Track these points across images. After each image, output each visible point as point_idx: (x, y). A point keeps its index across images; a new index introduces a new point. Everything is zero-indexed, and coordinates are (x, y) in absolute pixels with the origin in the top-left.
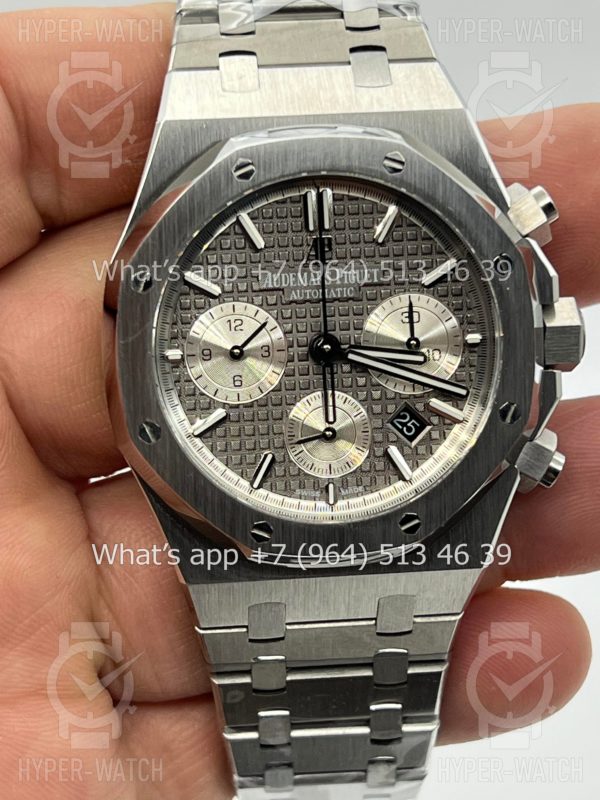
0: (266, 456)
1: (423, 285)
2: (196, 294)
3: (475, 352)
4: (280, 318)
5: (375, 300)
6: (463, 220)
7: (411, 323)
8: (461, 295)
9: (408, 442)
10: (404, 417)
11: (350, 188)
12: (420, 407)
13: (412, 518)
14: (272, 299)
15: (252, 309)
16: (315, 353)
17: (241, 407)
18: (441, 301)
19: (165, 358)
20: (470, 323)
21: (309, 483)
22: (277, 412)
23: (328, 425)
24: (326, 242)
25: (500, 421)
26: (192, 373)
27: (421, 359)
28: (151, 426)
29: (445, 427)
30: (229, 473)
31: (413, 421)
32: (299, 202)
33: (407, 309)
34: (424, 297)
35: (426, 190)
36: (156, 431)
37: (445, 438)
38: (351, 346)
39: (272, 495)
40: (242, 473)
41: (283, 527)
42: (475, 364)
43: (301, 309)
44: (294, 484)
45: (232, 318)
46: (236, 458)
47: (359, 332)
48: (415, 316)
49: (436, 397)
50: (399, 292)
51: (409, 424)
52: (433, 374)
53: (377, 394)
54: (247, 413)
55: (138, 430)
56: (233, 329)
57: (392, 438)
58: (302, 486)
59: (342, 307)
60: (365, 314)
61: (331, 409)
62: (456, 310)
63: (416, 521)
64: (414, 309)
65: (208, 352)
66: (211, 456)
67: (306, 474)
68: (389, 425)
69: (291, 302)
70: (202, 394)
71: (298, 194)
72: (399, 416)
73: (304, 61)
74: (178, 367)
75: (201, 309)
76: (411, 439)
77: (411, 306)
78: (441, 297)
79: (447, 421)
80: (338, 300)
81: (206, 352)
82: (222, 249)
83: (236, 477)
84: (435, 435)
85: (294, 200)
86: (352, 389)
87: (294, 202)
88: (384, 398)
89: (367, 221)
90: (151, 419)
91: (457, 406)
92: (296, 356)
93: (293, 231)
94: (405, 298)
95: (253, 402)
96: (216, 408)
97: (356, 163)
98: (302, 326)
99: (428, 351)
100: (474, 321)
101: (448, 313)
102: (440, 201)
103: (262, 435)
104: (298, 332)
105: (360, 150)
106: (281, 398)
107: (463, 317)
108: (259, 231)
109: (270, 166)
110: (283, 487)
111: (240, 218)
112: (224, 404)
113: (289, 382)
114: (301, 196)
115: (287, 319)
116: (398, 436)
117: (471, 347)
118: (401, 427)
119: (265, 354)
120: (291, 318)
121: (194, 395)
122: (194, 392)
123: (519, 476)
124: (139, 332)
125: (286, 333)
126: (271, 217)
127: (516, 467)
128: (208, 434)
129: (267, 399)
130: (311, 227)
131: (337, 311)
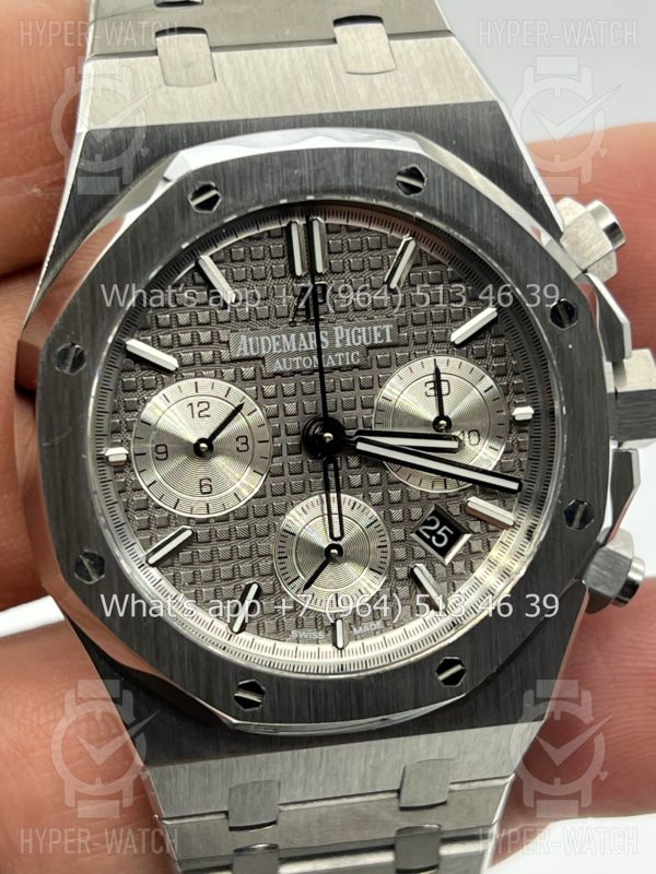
0: (249, 587)
1: (453, 343)
2: (143, 370)
3: (526, 431)
4: (260, 398)
5: (389, 366)
6: (506, 255)
7: (439, 396)
8: (504, 355)
9: (440, 558)
10: (432, 523)
11: (348, 216)
12: (455, 510)
13: (452, 663)
14: (248, 371)
15: (221, 386)
16: (309, 444)
17: (212, 521)
18: (478, 365)
19: (103, 459)
20: (517, 393)
21: (309, 620)
22: (261, 524)
23: (331, 542)
24: (320, 291)
25: (567, 526)
26: (143, 479)
27: (454, 445)
28: (91, 557)
29: (491, 535)
30: (199, 612)
32: (280, 237)
33: (432, 378)
34: (455, 361)
35: (456, 217)
36: (98, 564)
37: (490, 550)
38: (360, 432)
39: (259, 640)
41: (278, 685)
42: (526, 447)
43: (289, 387)
44: (290, 622)
45: (195, 401)
46: (207, 592)
47: (370, 410)
48: (444, 385)
49: (476, 495)
50: (420, 355)
51: (440, 533)
52: (471, 464)
53: (395, 494)
54: (222, 528)
55: (73, 563)
56: (196, 415)
57: (419, 552)
58: (299, 625)
59: (345, 378)
60: (376, 386)
61: (335, 518)
62: (498, 375)
63: (458, 668)
64: (443, 377)
65: (166, 447)
66: (173, 591)
68: (414, 536)
69: (276, 374)
70: (159, 507)
71: (278, 226)
72: (426, 523)
74: (122, 472)
75: (151, 389)
76: (444, 552)
77: (437, 372)
78: (478, 358)
79: (491, 528)
80: (339, 368)
81: (161, 449)
83: (208, 618)
84: (476, 546)
85: (273, 234)
86: (364, 490)
87: (274, 238)
88: (405, 500)
89: (374, 259)
90: (90, 547)
91: (504, 505)
92: (284, 447)
93: (274, 278)
94: (429, 362)
95: (227, 514)
96: (177, 525)
97: (358, 182)
98: (291, 408)
99: (463, 432)
100: (524, 389)
101: (488, 381)
102: (476, 230)
103: (242, 558)
104: (286, 415)
105: (363, 164)
106: (267, 507)
107: (508, 385)
108: (227, 279)
109: (241, 190)
110: (274, 628)
111: (200, 262)
112: (189, 518)
113: (277, 482)
114: (282, 228)
115: (270, 397)
116: (426, 551)
117: (521, 425)
118: (428, 537)
119: (241, 447)
120: (275, 396)
121: (147, 508)
122: (146, 505)
123: (586, 593)
124: (69, 430)
125: (268, 418)
126: (243, 260)
127: (583, 582)
128: (168, 562)
129: (247, 509)
130: (299, 271)
131: (337, 384)
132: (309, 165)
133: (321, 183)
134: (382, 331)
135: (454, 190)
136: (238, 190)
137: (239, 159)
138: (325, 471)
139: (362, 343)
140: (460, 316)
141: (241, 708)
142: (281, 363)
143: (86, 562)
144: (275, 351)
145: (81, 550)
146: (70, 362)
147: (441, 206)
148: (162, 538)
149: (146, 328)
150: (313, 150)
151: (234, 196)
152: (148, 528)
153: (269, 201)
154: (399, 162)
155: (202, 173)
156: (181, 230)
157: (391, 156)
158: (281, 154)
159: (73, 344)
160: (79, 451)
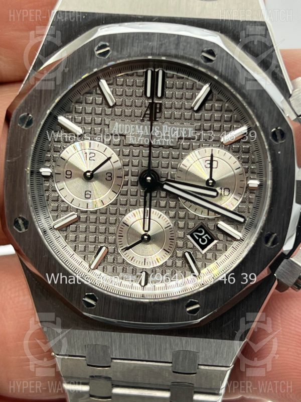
0: (101, 248)
1: (222, 143)
2: (65, 132)
3: (254, 193)
4: (121, 154)
6: (253, 101)
7: (211, 168)
8: (249, 152)
9: (200, 250)
10: (201, 232)
11: (178, 71)
12: (211, 226)
13: (195, 303)
15: (102, 146)
16: (142, 181)
17: (89, 212)
18: (234, 156)
19: (39, 173)
20: (253, 173)
21: (129, 269)
22: (112, 219)
24: (158, 106)
25: (263, 244)
26: (58, 186)
27: (214, 194)
28: (23, 219)
29: (228, 242)
30: (76, 256)
31: (207, 235)
32: (142, 76)
33: (209, 158)
34: (223, 151)
35: (229, 77)
36: (26, 223)
37: (226, 250)
38: (167, 180)
40: (85, 257)
41: (105, 299)
42: (253, 201)
43: (136, 151)
44: (120, 268)
45: (88, 152)
46: (81, 247)
47: (175, 170)
48: (215, 164)
49: (223, 221)
50: (205, 146)
51: (204, 237)
52: (222, 205)
53: (182, 214)
54: (93, 217)
55: (13, 222)
56: (88, 159)
57: (189, 244)
58: (124, 270)
59: (165, 153)
60: (180, 159)
61: (147, 221)
62: (245, 162)
63: (198, 306)
64: (214, 159)
65: (70, 173)
66: (64, 244)
67: (128, 264)
68: (189, 237)
69: (130, 145)
70: (63, 201)
71: (142, 71)
72: (197, 231)
74: (48, 181)
76: (203, 247)
77: (212, 156)
78: (235, 152)
79: (229, 239)
81: (69, 173)
82: (86, 103)
83: (80, 260)
84: (220, 246)
85: (139, 74)
86: (166, 209)
87: (139, 76)
88: (187, 218)
89: (188, 94)
90: (23, 215)
91: (237, 229)
92: (130, 182)
93: (136, 96)
94: (209, 150)
95: (96, 210)
96: (71, 212)
97: (181, 53)
98: (136, 162)
99: (221, 189)
100: (256, 171)
101: (238, 164)
102: (238, 86)
103: (101, 233)
104: (133, 166)
105: (185, 44)
106: (116, 210)
107: (248, 168)
108: (113, 93)
109: (121, 49)
110: (112, 270)
111: (100, 84)
112: (77, 209)
113: (123, 199)
114: (144, 72)
115: (126, 156)
116: (194, 245)
117: (251, 190)
118: (197, 238)
119: (108, 178)
120: (128, 156)
121: (57, 201)
122: (57, 199)
123: (276, 281)
124: (21, 156)
125: (123, 166)
126: (122, 85)
127: (275, 275)
128: (64, 229)
129: (107, 209)
130: (149, 95)
131: (161, 154)
132: (157, 41)
133: (162, 50)
135: (230, 63)
136: (120, 49)
137: (123, 34)
138: (145, 196)
140: (229, 129)
141: (85, 306)
143: (20, 222)
145: (18, 215)
146: (26, 123)
147: (222, 71)
148: (63, 216)
149: (70, 112)
150: (161, 34)
151: (118, 52)
152: (57, 210)
153: (135, 56)
154: (204, 46)
155: (103, 38)
156: (88, 65)
157: (200, 42)
158: (144, 34)
159: (28, 114)
160: (24, 167)
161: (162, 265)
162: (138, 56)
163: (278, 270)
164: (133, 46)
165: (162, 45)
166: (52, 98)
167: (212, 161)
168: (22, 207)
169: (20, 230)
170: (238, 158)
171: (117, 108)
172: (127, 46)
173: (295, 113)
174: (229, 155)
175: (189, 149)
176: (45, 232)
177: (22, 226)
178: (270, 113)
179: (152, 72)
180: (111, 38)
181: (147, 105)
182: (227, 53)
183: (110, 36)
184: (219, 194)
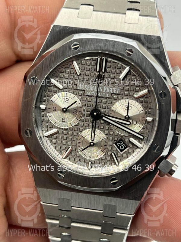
0: (69, 148)
1: (134, 97)
2: (54, 87)
3: (149, 124)
4: (82, 100)
6: (151, 76)
7: (128, 110)
8: (148, 103)
9: (120, 152)
10: (121, 143)
11: (114, 59)
12: (126, 140)
14: (80, 93)
15: (73, 95)
16: (92, 114)
17: (64, 129)
18: (140, 104)
19: (40, 107)
20: (149, 114)
21: (83, 160)
22: (75, 133)
23: (91, 141)
25: (152, 150)
26: (48, 115)
27: (129, 123)
28: (30, 131)
29: (134, 149)
30: (55, 151)
32: (95, 61)
33: (127, 105)
34: (134, 102)
35: (139, 64)
36: (31, 133)
37: (133, 153)
38: (105, 115)
39: (69, 162)
40: (60, 152)
41: (69, 174)
42: (149, 128)
43: (90, 99)
44: (78, 159)
45: (66, 98)
46: (59, 147)
47: (109, 110)
48: (130, 108)
49: (133, 138)
50: (125, 98)
51: (122, 146)
52: (132, 130)
53: (111, 133)
54: (65, 132)
56: (65, 101)
57: (115, 149)
58: (80, 160)
59: (105, 100)
60: (112, 104)
61: (93, 135)
62: (145, 108)
63: (117, 181)
64: (130, 105)
66: (50, 145)
67: (82, 157)
68: (114, 145)
69: (87, 95)
70: (51, 123)
72: (119, 142)
73: (110, 11)
74: (44, 112)
75: (55, 92)
76: (121, 151)
77: (129, 104)
78: (141, 102)
79: (135, 147)
80: (103, 97)
81: (55, 108)
82: (66, 73)
83: (58, 153)
84: (130, 151)
85: (93, 59)
86: (103, 130)
87: (93, 61)
88: (114, 135)
89: (118, 71)
90: (30, 128)
91: (140, 142)
92: (85, 115)
93: (91, 71)
94: (127, 100)
95: (68, 128)
96: (55, 128)
97: (115, 50)
98: (89, 105)
99: (132, 121)
100: (151, 113)
101: (142, 109)
102: (144, 68)
103: (69, 140)
104: (87, 106)
105: (117, 46)
106: (78, 129)
107: (147, 111)
108: (79, 69)
109: (85, 46)
110: (73, 159)
111: (73, 63)
112: (58, 127)
113: (82, 123)
114: (96, 59)
115: (84, 101)
116: (117, 149)
117: (148, 122)
118: (119, 146)
119: (74, 112)
120: (86, 101)
121: (48, 122)
122: (48, 121)
123: (159, 171)
124: (30, 98)
125: (83, 106)
126: (84, 65)
127: (158, 167)
128: (50, 137)
129: (73, 128)
130: (98, 70)
131: (102, 101)
132: (103, 43)
133: (106, 48)
134: (117, 90)
135: (140, 57)
136: (84, 46)
137: (86, 38)
138: (93, 122)
139: (111, 92)
140: (138, 90)
142: (89, 93)
143: (28, 131)
144: (88, 89)
145: (27, 128)
146: (34, 81)
147: (136, 60)
148: (50, 130)
149: (57, 77)
150: (105, 40)
151: (83, 47)
152: (47, 127)
153: (91, 50)
154: (127, 47)
155: (76, 40)
156: (68, 53)
157: (125, 45)
158: (97, 39)
159: (35, 77)
160: (32, 103)
161: (100, 159)
162: (93, 50)
163: (160, 165)
164: (91, 45)
165: (106, 45)
166: (48, 69)
167: (128, 106)
168: (29, 124)
169: (28, 136)
170: (142, 106)
171: (81, 77)
172: (88, 45)
173: (173, 84)
174: (137, 103)
175: (117, 99)
176: (40, 138)
177: (29, 134)
178: (159, 83)
179: (100, 58)
180: (80, 41)
181: (97, 76)
182: (139, 51)
183: (80, 39)
184: (131, 124)
